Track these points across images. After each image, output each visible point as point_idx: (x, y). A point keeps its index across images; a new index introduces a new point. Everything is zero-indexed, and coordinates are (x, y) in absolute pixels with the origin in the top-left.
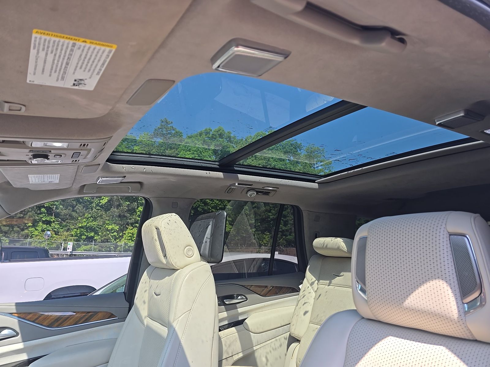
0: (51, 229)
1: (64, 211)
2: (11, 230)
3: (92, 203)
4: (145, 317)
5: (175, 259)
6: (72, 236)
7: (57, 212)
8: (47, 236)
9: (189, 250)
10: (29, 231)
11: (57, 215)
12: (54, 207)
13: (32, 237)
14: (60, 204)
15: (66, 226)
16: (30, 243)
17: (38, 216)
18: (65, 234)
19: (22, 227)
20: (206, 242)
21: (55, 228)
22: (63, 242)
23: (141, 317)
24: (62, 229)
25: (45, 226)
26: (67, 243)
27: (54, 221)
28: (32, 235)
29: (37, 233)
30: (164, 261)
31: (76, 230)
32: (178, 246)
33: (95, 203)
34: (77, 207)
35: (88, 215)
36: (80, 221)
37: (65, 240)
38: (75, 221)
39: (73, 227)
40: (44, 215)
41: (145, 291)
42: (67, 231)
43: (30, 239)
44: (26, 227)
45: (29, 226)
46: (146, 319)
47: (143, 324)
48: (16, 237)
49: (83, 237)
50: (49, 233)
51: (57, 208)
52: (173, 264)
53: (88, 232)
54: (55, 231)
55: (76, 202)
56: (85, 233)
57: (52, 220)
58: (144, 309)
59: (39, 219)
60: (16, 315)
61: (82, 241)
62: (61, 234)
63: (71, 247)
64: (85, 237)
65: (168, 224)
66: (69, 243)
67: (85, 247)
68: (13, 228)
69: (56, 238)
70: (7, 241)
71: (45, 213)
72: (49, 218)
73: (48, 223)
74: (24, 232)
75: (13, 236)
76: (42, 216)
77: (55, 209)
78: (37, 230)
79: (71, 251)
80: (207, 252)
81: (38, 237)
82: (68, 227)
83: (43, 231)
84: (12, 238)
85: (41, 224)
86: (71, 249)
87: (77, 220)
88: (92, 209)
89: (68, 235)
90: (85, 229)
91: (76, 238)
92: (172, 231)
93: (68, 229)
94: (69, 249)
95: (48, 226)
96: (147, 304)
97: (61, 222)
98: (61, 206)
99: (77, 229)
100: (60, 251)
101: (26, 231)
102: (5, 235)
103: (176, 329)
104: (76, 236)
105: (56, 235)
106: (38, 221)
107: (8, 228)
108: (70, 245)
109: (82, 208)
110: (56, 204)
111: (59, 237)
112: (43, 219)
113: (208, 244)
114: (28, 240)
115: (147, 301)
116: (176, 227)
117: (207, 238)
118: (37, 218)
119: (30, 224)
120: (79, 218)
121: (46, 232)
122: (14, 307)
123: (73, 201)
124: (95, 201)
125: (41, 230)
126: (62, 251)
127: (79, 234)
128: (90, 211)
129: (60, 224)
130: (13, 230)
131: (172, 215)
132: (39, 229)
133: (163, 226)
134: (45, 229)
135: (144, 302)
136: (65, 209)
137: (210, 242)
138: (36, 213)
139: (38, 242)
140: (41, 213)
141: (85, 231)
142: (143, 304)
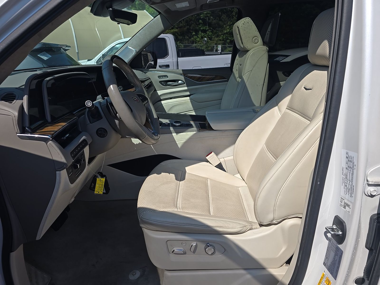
0: (207, 36)
1: (214, 21)
2: (184, 38)
3: (233, 12)
4: (237, 78)
5: (247, 45)
6: (220, 40)
7: (209, 22)
8: (205, 41)
9: (255, 39)
10: (194, 38)
11: (210, 25)
12: (207, 18)
13: (196, 43)
14: (211, 16)
15: (216, 33)
16: (195, 47)
17: (198, 27)
18: (216, 39)
19: (189, 36)
20: (268, 34)
21: (209, 35)
22: (215, 45)
23: (236, 77)
24: (214, 35)
25: (203, 34)
26: (218, 46)
27: (208, 30)
28: (196, 41)
29: (199, 40)
30: (242, 46)
31: (222, 36)
32: (249, 37)
33: (235, 11)
34: (222, 16)
35: (230, 23)
36: (225, 28)
37: (216, 44)
38: (222, 29)
39: (220, 33)
40: (201, 25)
41: (237, 64)
42: (217, 37)
43: (195, 44)
44: (192, 36)
45: (194, 35)
46: (238, 79)
47: (237, 81)
48: (187, 43)
49: (228, 41)
50: (206, 39)
51: (209, 19)
52: (246, 48)
53: (231, 37)
54: (209, 37)
55: (221, 13)
56: (229, 38)
57: (207, 29)
58: (237, 73)
59: (198, 29)
60: (183, 75)
61: (227, 44)
62: (213, 39)
63: (220, 49)
64: (229, 41)
65: (243, 24)
66: (219, 46)
67: (230, 48)
68: (185, 37)
69: (210, 43)
70: (183, 46)
71: (202, 24)
72: (205, 28)
73: (204, 31)
74: (191, 39)
75: (186, 43)
76: (200, 26)
77: (208, 20)
78: (198, 37)
79: (220, 52)
80: (268, 40)
81: (200, 42)
82: (217, 34)
83: (202, 38)
84: (185, 43)
85: (200, 32)
86: (221, 50)
87: (223, 28)
88: (233, 17)
89: (218, 40)
90: (229, 35)
91: (223, 42)
92: (246, 28)
93: (218, 35)
94: (219, 50)
95: (205, 34)
96: (238, 71)
97: (213, 31)
98: (212, 17)
99: (224, 35)
100: (214, 52)
101: (192, 39)
102: (181, 42)
103: (244, 79)
104: (223, 40)
105: (210, 40)
106: (199, 31)
107: (182, 37)
108: (219, 48)
109: (226, 17)
110: (208, 16)
111: (212, 41)
112: (202, 29)
113: (269, 35)
114: (194, 45)
115: (238, 69)
116: (248, 26)
117: (268, 31)
118: (198, 28)
119: (194, 33)
120: (224, 26)
121: (204, 38)
122: (182, 71)
123: (219, 12)
124: (235, 10)
125: (201, 37)
126: (215, 52)
127: (225, 38)
128: (232, 20)
129: (212, 32)
130: (185, 38)
131: (246, 19)
132: (200, 36)
133: (241, 26)
134: (203, 37)
135: (237, 70)
136: (215, 20)
137: (270, 34)
138: (197, 24)
139: (200, 46)
140: (200, 24)
141: (229, 37)
142: (236, 71)
